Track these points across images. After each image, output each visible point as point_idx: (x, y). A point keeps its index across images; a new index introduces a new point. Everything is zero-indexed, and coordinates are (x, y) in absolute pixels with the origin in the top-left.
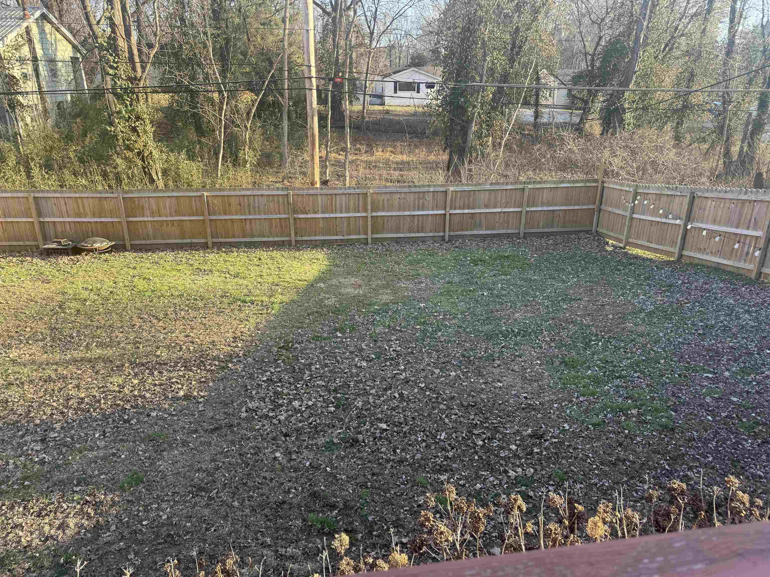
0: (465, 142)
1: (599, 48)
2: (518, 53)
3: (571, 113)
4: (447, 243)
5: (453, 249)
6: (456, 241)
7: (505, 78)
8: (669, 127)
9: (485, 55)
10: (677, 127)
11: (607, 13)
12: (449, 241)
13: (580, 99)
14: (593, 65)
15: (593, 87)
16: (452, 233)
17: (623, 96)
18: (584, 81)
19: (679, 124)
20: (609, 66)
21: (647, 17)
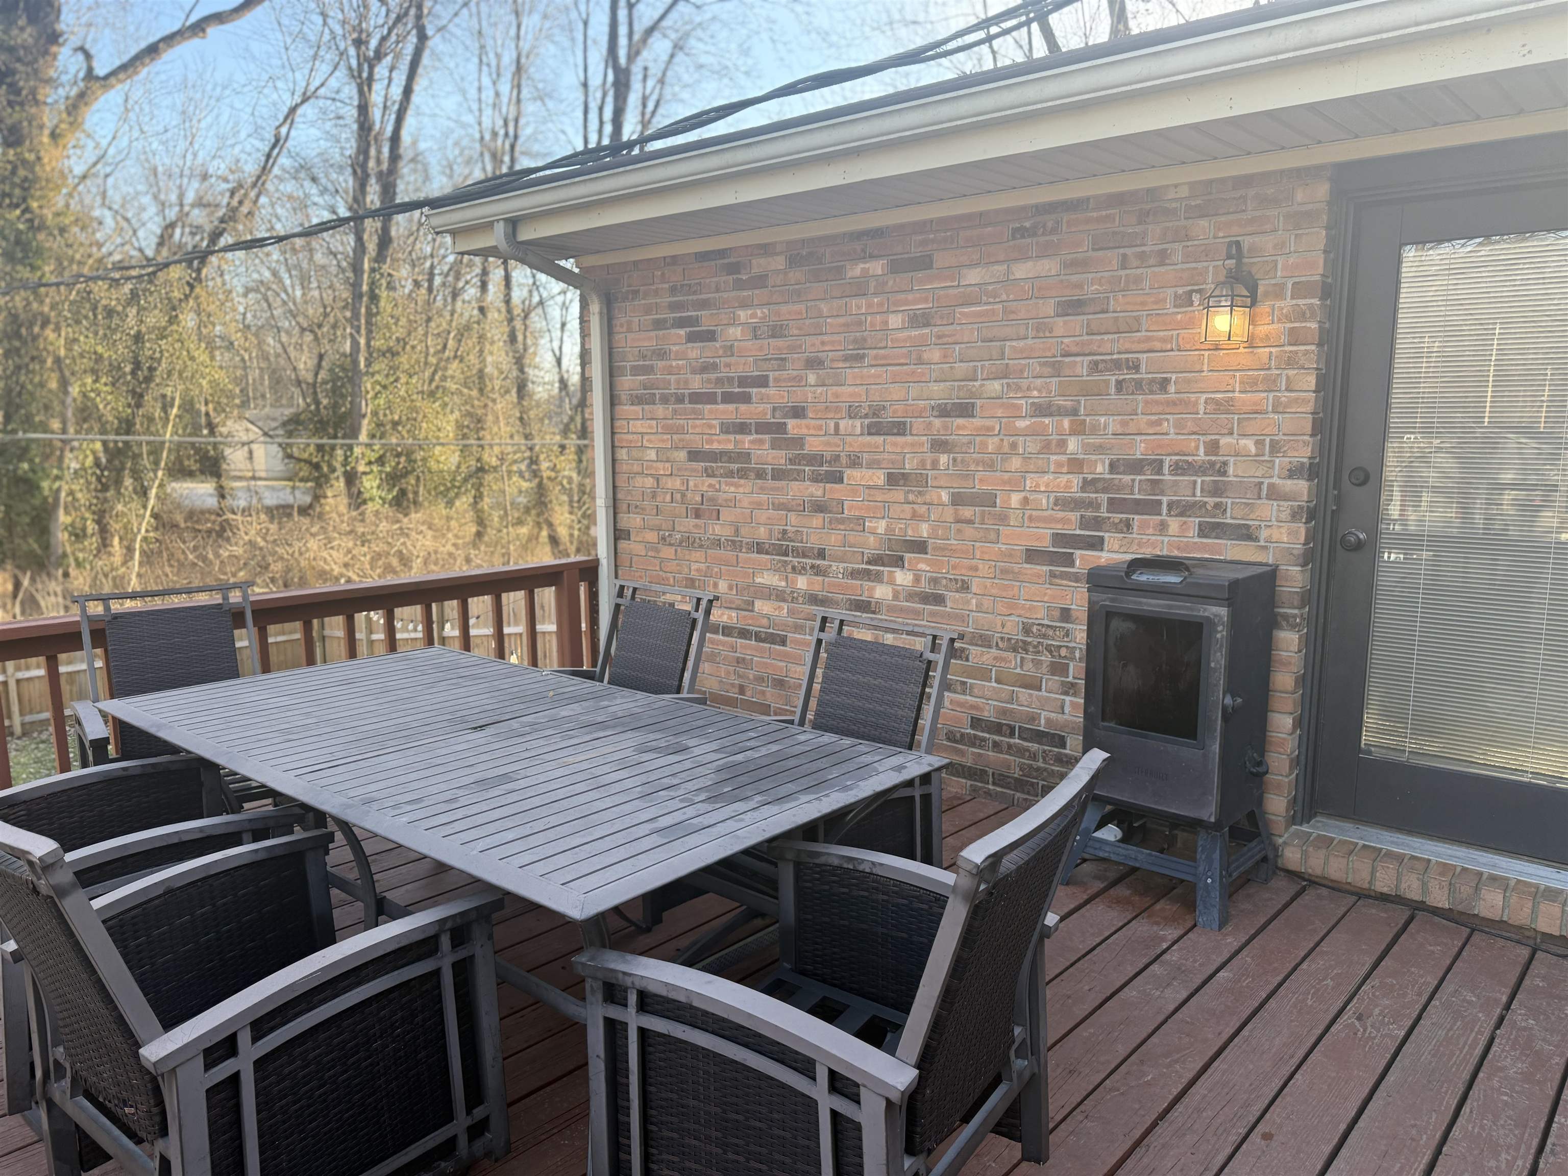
0: (46, 547)
1: (322, 375)
2: (148, 379)
3: (293, 488)
4: (19, 738)
5: (33, 746)
6: (40, 732)
7: (127, 426)
8: (463, 502)
9: (64, 384)
10: (476, 503)
11: (326, 315)
12: (24, 734)
13: (305, 461)
14: (317, 403)
15: (325, 441)
16: (28, 718)
17: (352, 454)
18: (305, 429)
19: (478, 497)
20: (344, 405)
21: (363, 331)
